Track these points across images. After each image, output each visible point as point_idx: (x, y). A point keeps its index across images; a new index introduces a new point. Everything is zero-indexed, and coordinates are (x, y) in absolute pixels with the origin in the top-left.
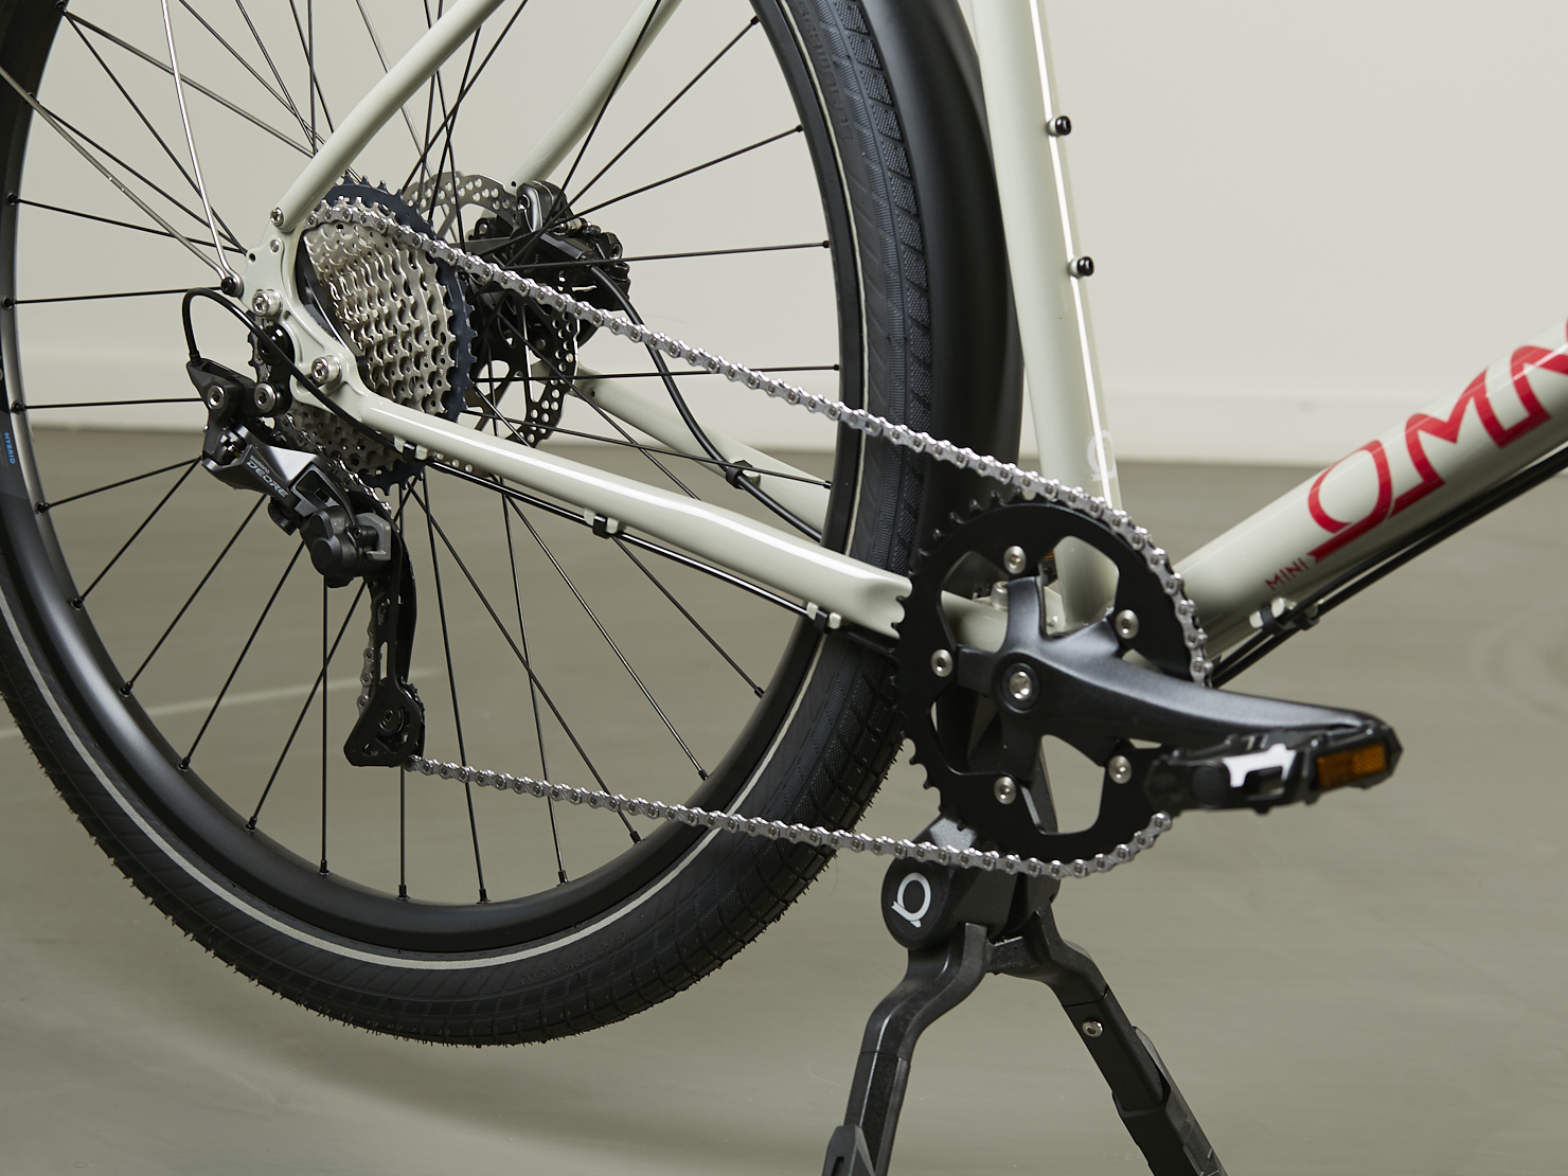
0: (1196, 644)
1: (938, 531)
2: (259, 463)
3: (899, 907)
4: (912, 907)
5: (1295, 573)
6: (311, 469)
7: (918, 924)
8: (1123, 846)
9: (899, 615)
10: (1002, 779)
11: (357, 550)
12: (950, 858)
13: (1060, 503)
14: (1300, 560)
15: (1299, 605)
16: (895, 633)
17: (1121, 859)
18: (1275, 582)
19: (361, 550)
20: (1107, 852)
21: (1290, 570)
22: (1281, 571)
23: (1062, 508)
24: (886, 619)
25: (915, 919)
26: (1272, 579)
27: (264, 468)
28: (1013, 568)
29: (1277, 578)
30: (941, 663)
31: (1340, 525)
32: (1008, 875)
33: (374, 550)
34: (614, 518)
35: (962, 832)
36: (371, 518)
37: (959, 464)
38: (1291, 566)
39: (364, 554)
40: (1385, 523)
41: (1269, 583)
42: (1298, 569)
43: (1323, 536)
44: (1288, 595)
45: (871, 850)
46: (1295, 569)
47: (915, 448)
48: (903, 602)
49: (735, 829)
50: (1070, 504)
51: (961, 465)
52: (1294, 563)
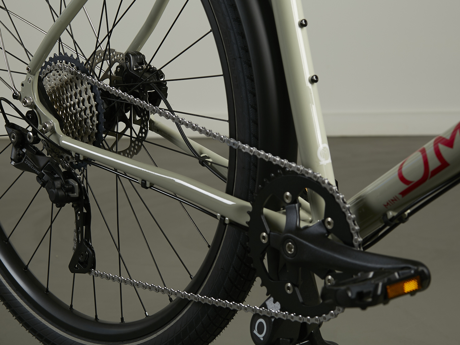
0: (355, 231)
1: (260, 186)
2: (29, 162)
3: (255, 332)
4: (260, 332)
5: (395, 202)
6: (49, 163)
7: (262, 339)
8: (332, 312)
9: (248, 218)
10: (287, 284)
11: (65, 193)
12: (271, 314)
13: (303, 175)
14: (396, 197)
15: (398, 213)
16: (247, 225)
17: (332, 317)
18: (387, 205)
19: (66, 193)
20: (327, 314)
21: (392, 200)
22: (389, 201)
23: (303, 177)
24: (244, 220)
25: (261, 337)
26: (386, 204)
27: (31, 163)
28: (288, 201)
29: (388, 204)
30: (264, 237)
31: (410, 182)
32: (292, 321)
33: (72, 193)
34: (148, 181)
35: (275, 304)
36: (72, 181)
37: (266, 159)
38: (393, 199)
39: (68, 195)
40: (428, 181)
41: (385, 206)
42: (396, 200)
43: (404, 187)
44: (394, 210)
45: (244, 310)
46: (394, 200)
47: (251, 153)
48: (249, 213)
49: (197, 300)
50: (306, 175)
51: (267, 160)
52: (394, 198)
